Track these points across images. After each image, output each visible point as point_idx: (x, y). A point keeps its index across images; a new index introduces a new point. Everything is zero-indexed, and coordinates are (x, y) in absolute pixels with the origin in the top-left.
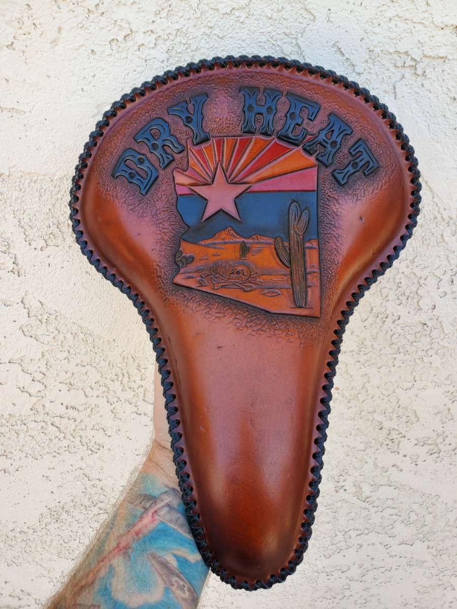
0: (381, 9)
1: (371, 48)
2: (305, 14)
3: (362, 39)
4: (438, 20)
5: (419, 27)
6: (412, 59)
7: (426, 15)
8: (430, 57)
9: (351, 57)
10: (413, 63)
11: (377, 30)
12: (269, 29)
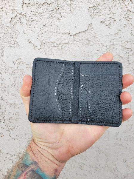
0: (42, 29)
1: (41, 41)
2: (16, 31)
3: (37, 38)
4: (63, 31)
5: (56, 34)
6: (56, 44)
7: (58, 30)
8: (63, 43)
9: (35, 44)
10: (57, 45)
11: (42, 35)
12: (6, 36)
